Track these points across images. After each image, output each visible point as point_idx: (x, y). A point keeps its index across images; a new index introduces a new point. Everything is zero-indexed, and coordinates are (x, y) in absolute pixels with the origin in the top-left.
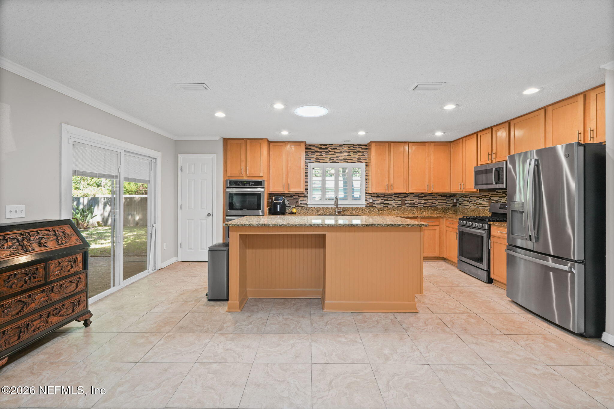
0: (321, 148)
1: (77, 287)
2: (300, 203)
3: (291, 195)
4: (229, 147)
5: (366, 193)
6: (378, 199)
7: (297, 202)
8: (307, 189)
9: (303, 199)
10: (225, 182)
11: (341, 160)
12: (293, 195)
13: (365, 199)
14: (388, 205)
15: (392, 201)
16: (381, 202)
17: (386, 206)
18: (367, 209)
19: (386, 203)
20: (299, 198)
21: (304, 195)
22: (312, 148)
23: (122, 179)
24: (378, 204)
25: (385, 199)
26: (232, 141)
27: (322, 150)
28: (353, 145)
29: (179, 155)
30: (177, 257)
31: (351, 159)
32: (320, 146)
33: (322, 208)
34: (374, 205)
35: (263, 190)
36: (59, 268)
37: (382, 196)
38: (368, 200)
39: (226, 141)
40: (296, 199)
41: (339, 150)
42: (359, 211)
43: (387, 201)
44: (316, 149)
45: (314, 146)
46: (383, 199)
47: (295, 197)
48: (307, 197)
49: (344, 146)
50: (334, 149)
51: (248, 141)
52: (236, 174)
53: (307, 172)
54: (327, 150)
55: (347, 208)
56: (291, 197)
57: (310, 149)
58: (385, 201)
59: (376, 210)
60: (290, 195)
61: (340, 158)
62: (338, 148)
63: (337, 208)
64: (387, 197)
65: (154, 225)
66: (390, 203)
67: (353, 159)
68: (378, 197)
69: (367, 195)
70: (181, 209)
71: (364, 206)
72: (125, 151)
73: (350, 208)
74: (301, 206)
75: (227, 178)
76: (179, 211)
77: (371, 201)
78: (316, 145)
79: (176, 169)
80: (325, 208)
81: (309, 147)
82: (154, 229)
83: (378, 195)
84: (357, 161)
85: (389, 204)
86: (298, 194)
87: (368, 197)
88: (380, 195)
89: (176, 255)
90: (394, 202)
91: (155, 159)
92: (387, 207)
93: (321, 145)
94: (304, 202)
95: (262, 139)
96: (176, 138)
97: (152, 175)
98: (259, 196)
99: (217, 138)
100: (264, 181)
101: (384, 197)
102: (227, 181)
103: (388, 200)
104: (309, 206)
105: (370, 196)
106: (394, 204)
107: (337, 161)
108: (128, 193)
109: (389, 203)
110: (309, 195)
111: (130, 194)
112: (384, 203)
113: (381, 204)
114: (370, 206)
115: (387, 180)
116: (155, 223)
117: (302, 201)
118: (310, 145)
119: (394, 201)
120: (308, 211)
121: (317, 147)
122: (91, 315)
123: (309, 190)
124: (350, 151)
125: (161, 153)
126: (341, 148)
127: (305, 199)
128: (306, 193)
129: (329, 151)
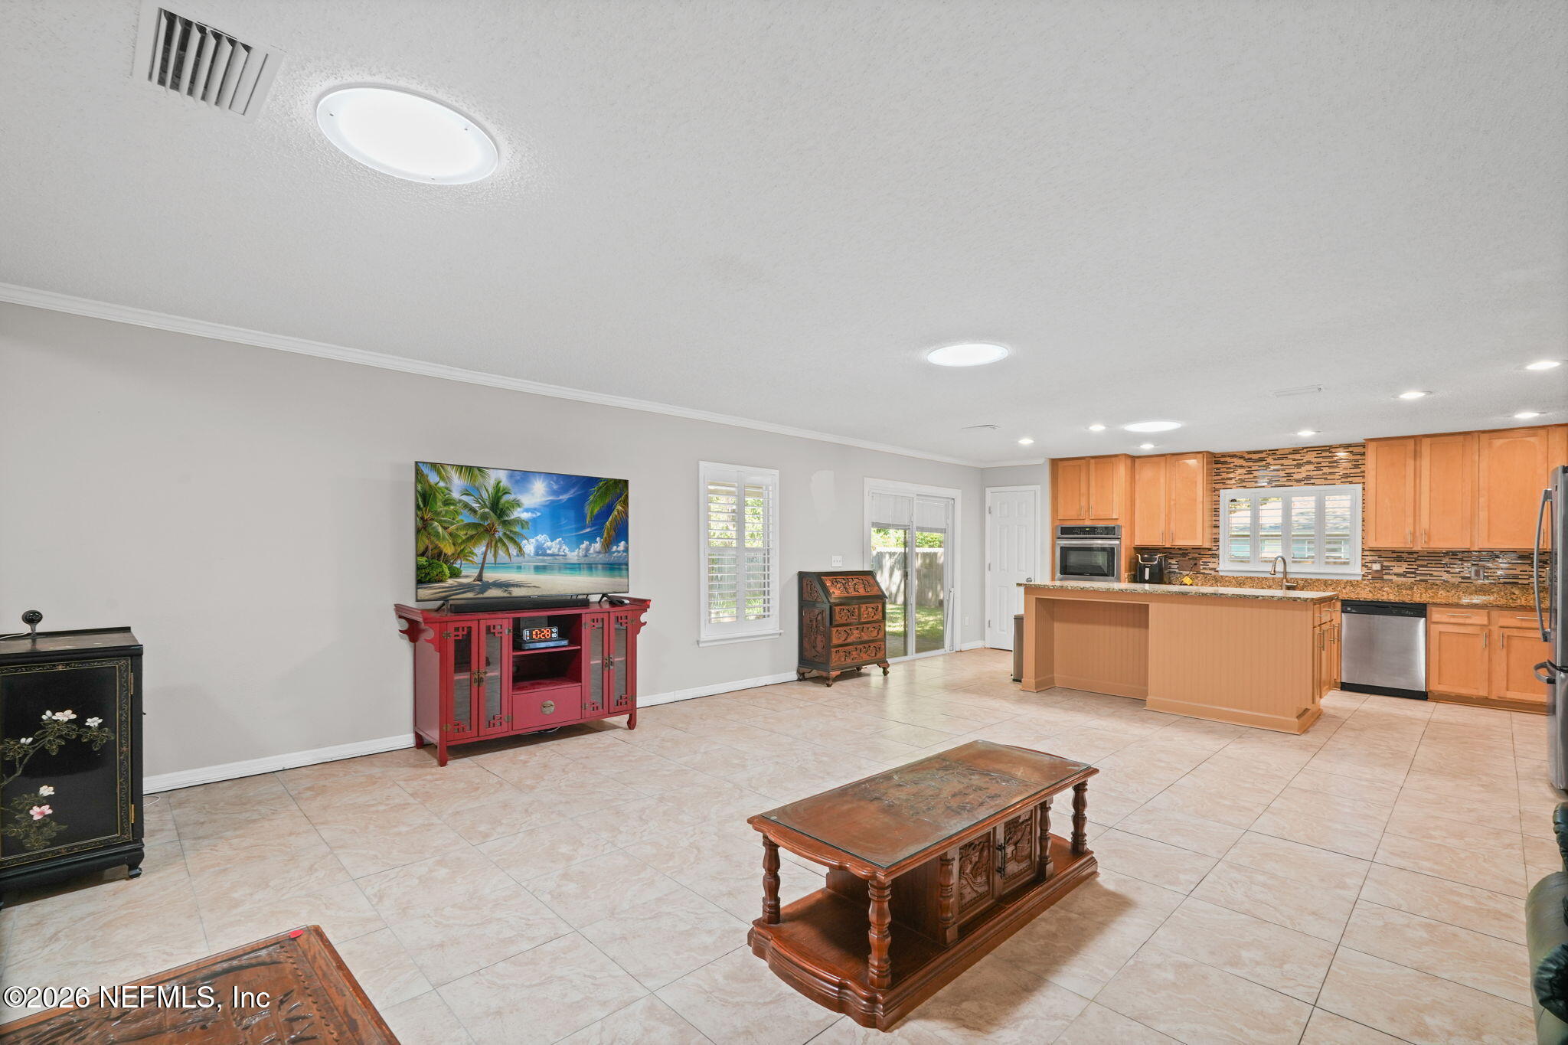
0: (1250, 460)
1: (878, 634)
2: (1201, 567)
3: (1184, 552)
4: (1060, 472)
5: (1363, 550)
6: (1399, 564)
7: (1196, 564)
8: (1216, 540)
9: (1208, 560)
10: (1054, 529)
11: (1298, 481)
12: (1187, 552)
13: (1359, 562)
14: (1428, 577)
15: (1440, 569)
16: (1407, 570)
17: (1421, 580)
18: (1365, 585)
19: (1423, 572)
20: (1201, 558)
21: (1210, 553)
22: (1229, 460)
23: (915, 527)
24: (1397, 574)
25: (1419, 563)
26: (1066, 463)
27: (1251, 464)
28: (1328, 448)
29: (987, 489)
30: (984, 640)
31: (1324, 476)
32: (1247, 456)
33: (1251, 578)
34: (1386, 577)
35: (1117, 542)
36: (867, 612)
37: (1412, 556)
38: (1369, 565)
39: (1055, 463)
40: (1196, 559)
41: (1294, 460)
42: (1344, 588)
43: (1426, 569)
44: (1238, 462)
45: (1233, 456)
46: (1412, 563)
47: (1191, 556)
48: (1216, 556)
49: (1305, 450)
50: (1279, 459)
51: (1093, 461)
52: (1073, 515)
53: (1217, 507)
54: (1264, 463)
55: (1311, 580)
56: (1185, 555)
57: (1225, 463)
58: (1420, 569)
59: (1390, 587)
60: (1181, 552)
61: (1296, 477)
62: (1290, 456)
63: (1285, 580)
64: (1426, 558)
65: (952, 590)
66: (1435, 574)
67: (1329, 477)
68: (1399, 559)
69: (1366, 553)
70: (990, 570)
71: (1360, 578)
72: (918, 495)
73: (1319, 580)
74: (1204, 574)
75: (1057, 523)
76: (988, 574)
77: (1376, 567)
78: (1238, 454)
79: (983, 510)
80: (1258, 578)
81: (1222, 459)
82: (952, 594)
83: (1398, 556)
84: (1340, 481)
85: (1431, 575)
86: (1198, 551)
87: (1370, 558)
88: (1404, 555)
89: (983, 637)
90: (1448, 572)
91: (953, 499)
92: (1423, 583)
93: (1249, 452)
94: (1211, 565)
95: (1116, 456)
96: (982, 466)
97: (950, 522)
98: (1111, 552)
99: (1041, 461)
100: (1120, 527)
101: (1416, 559)
102: (1057, 526)
103: (1429, 565)
104: (1221, 574)
105: (1376, 557)
106: (1446, 576)
107: (1287, 484)
108: (927, 546)
109: (1431, 573)
110: (1221, 552)
111: (930, 547)
112: (1418, 572)
113: (1408, 575)
114: (1373, 579)
115: (1410, 520)
116: (953, 587)
117: (1205, 563)
118: (1223, 456)
119: (1449, 569)
120: (1218, 580)
121: (1241, 457)
122: (888, 665)
123: (1221, 544)
124: (1321, 460)
125: (960, 491)
126: (1298, 457)
127: (1214, 560)
128: (1215, 548)
129: (1269, 464)
